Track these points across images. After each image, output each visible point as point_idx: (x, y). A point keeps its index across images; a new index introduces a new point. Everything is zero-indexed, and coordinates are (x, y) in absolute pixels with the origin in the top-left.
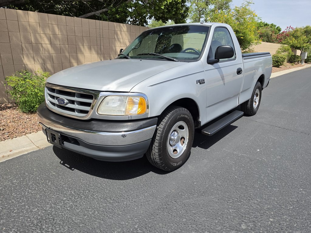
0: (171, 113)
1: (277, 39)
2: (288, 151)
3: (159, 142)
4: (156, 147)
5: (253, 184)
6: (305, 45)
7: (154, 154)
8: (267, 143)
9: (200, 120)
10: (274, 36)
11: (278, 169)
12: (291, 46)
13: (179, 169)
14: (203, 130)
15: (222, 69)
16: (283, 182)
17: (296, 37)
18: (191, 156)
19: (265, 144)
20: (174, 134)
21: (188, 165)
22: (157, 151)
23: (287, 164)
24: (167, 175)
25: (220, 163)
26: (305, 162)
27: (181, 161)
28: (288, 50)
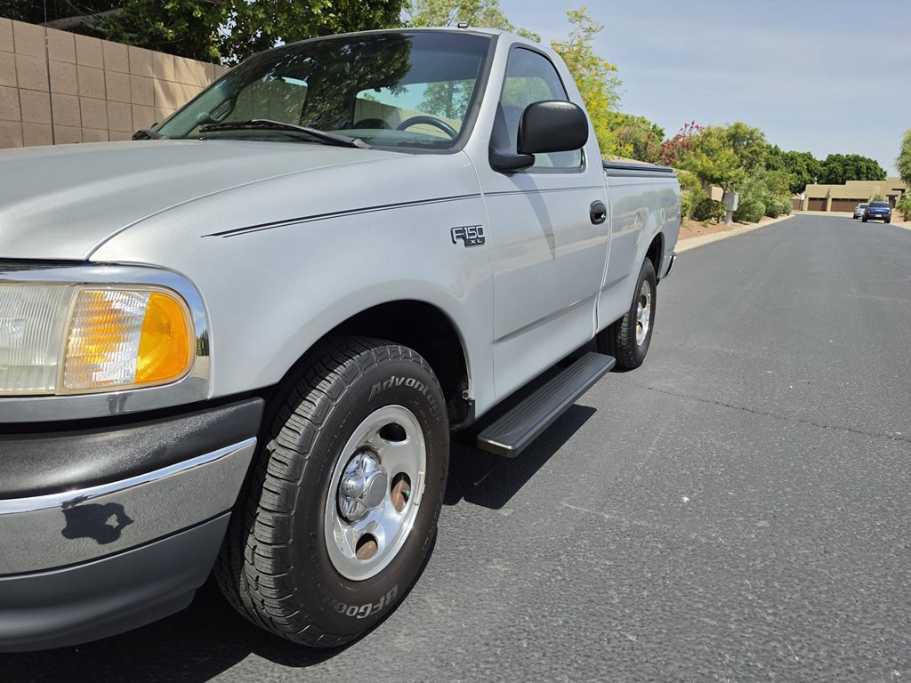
0: (340, 369)
1: (661, 155)
2: (785, 493)
3: (276, 520)
4: (261, 549)
5: (706, 671)
6: (732, 173)
7: (253, 583)
8: (707, 467)
9: (472, 393)
10: (655, 148)
11: (778, 579)
12: (699, 173)
13: (387, 621)
14: (483, 433)
15: (542, 194)
16: (819, 641)
17: (710, 152)
18: (437, 547)
19: (702, 472)
20: (361, 465)
21: (427, 598)
22: (267, 565)
23: (800, 552)
24: (330, 664)
25: (560, 574)
26: (856, 538)
27: (396, 588)
28: (693, 184)
